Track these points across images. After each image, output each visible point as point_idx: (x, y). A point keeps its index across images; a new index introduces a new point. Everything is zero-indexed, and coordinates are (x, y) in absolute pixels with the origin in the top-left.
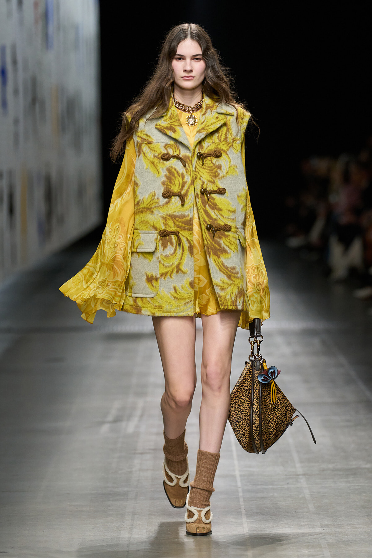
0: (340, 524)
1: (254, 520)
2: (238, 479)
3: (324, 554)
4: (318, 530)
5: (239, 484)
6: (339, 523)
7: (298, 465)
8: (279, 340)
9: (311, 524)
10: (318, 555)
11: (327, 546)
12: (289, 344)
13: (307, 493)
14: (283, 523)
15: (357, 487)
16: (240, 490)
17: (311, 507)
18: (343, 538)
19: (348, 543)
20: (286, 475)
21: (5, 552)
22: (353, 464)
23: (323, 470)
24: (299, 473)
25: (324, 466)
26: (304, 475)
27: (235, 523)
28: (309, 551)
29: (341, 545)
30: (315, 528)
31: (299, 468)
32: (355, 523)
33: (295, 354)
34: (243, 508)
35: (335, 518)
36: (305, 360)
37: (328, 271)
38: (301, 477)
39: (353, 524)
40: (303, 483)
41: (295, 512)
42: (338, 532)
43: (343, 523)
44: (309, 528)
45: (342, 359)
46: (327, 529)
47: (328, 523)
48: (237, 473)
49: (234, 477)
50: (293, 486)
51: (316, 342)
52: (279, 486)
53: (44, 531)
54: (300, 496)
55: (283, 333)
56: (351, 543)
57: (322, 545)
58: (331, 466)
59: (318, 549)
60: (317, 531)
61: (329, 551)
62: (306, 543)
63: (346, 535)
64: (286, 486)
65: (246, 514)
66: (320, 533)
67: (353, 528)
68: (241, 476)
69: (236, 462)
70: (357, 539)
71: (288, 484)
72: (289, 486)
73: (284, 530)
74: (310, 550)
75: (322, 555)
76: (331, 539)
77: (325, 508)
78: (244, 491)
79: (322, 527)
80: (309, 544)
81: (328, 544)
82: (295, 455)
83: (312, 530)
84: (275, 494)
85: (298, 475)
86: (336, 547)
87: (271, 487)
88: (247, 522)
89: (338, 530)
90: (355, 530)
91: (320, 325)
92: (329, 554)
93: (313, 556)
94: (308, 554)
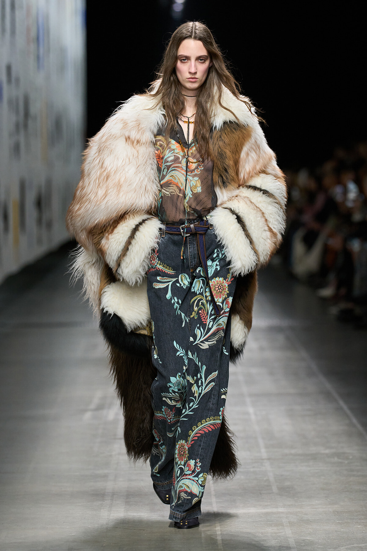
1: (223, 500)
3: (286, 532)
4: (281, 510)
6: (300, 504)
7: (263, 450)
9: (274, 504)
11: (288, 524)
13: (271, 476)
14: (248, 504)
15: (316, 471)
17: (275, 488)
18: (303, 517)
19: (308, 522)
20: (252, 459)
22: (313, 449)
23: (286, 455)
24: (263, 458)
25: (287, 451)
26: (269, 459)
28: (272, 529)
29: (302, 524)
30: (277, 508)
31: (264, 453)
32: (314, 504)
33: (262, 349)
34: (212, 489)
35: (296, 499)
36: (269, 354)
38: (265, 461)
40: (267, 467)
41: (260, 493)
43: (303, 503)
44: (273, 508)
45: (304, 354)
46: (288, 509)
50: (258, 469)
51: (281, 338)
54: (265, 479)
56: (310, 522)
57: (284, 524)
58: (293, 451)
59: (281, 527)
61: (291, 529)
62: (270, 521)
63: (306, 514)
64: (252, 470)
65: (215, 495)
66: (282, 513)
67: (313, 508)
70: (316, 518)
71: (254, 467)
72: (254, 469)
73: (250, 510)
74: (273, 528)
76: (292, 518)
77: (287, 490)
79: (284, 507)
80: (272, 522)
81: (289, 522)
82: (261, 441)
83: (275, 510)
84: (242, 477)
85: (263, 460)
86: (297, 525)
88: (217, 502)
89: (299, 510)
90: (315, 510)
91: (285, 323)
92: (290, 532)
93: (276, 533)
94: (271, 531)
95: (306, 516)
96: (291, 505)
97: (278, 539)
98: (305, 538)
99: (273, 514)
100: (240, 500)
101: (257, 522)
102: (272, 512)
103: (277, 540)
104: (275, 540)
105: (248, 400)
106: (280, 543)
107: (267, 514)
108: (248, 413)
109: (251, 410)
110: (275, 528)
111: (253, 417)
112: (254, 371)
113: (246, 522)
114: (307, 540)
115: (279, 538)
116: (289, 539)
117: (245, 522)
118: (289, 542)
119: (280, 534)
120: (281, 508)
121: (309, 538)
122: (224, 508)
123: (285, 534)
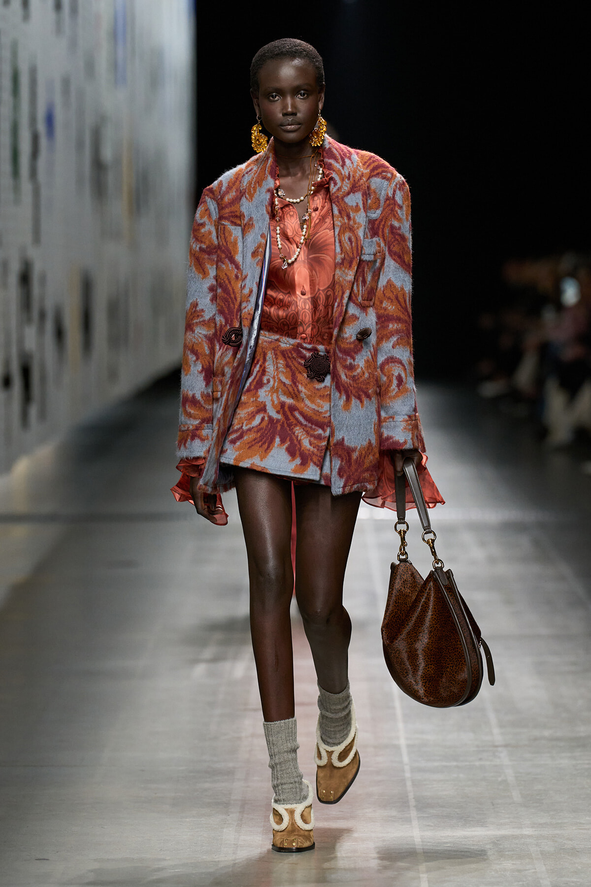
0: (562, 823)
1: (428, 814)
2: (404, 751)
3: (536, 869)
4: (527, 831)
5: (406, 759)
6: (560, 821)
7: (496, 731)
8: (468, 538)
9: (516, 822)
10: (527, 870)
11: (540, 856)
12: (483, 544)
13: (510, 775)
14: (472, 821)
15: (587, 766)
16: (407, 768)
17: (516, 796)
18: (565, 844)
19: (574, 852)
20: (478, 746)
21: (44, 859)
22: (582, 730)
23: (536, 739)
24: (497, 744)
25: (536, 733)
26: (506, 746)
27: (399, 818)
28: (513, 864)
29: (563, 855)
30: (522, 828)
31: (497, 735)
32: (584, 822)
33: (492, 560)
34: (411, 796)
35: (552, 813)
36: (505, 569)
37: (542, 432)
38: (500, 749)
39: (580, 823)
40: (504, 758)
41: (492, 803)
42: (558, 834)
43: (565, 821)
44: (513, 828)
45: (565, 569)
46: (540, 830)
47: (542, 821)
48: (403, 742)
49: (397, 748)
50: (488, 763)
51: (525, 542)
52: (467, 763)
53: (106, 827)
54: (500, 779)
55: (474, 527)
56: (577, 851)
57: (533, 855)
58: (547, 733)
59: (527, 860)
60: (527, 833)
61: (545, 865)
62: (509, 851)
63: (571, 840)
64: (477, 763)
65: (416, 806)
66: (529, 836)
67: (581, 829)
68: (408, 746)
69: (401, 725)
70: (586, 846)
71: (480, 759)
72: (482, 763)
73: (475, 831)
74: (514, 862)
75: (533, 870)
76: (547, 845)
77: (538, 798)
78: (413, 770)
79: (532, 827)
80: (512, 853)
81: (542, 853)
82: (492, 717)
83: (517, 832)
84: (461, 775)
85: (497, 746)
86: (555, 857)
87: (455, 764)
88: (418, 818)
89: (557, 832)
90: (585, 831)
91: (529, 516)
92: (544, 869)
93: (519, 871)
94: (511, 868)
95: (570, 842)
96: (545, 823)
98: (568, 879)
99: (515, 838)
100: (458, 814)
102: (512, 835)
103: (521, 883)
104: (519, 882)
107: (504, 838)
110: (517, 862)
114: (573, 882)
115: (525, 880)
116: (541, 881)
119: (526, 872)
120: (528, 829)
121: (576, 880)
122: (432, 828)
123: (534, 872)
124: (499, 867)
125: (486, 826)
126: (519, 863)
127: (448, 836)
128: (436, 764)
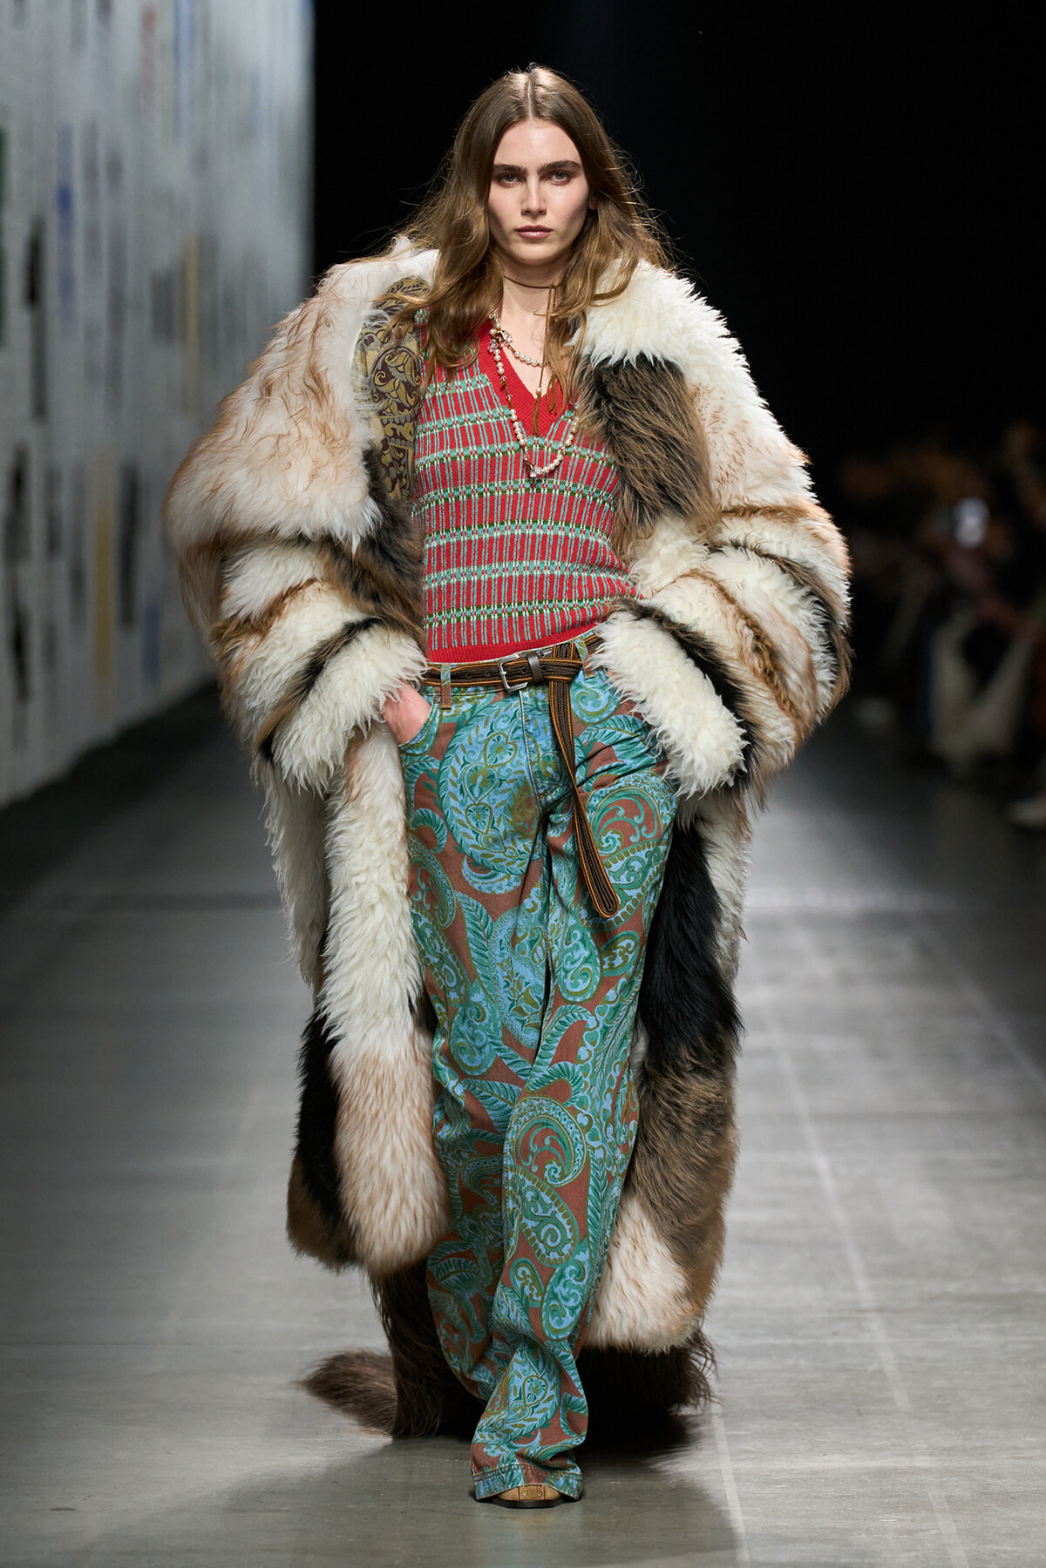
0: (983, 1447)
1: (745, 1431)
3: (939, 1529)
4: (922, 1462)
6: (979, 1444)
7: (862, 1283)
8: (801, 940)
9: (901, 1446)
10: (924, 1531)
11: (946, 1506)
12: (829, 951)
13: (888, 1360)
14: (824, 1442)
15: (1024, 1346)
17: (901, 1398)
18: (989, 1484)
19: (1007, 1499)
20: (830, 1311)
22: (1014, 1282)
23: (932, 1299)
24: (864, 1306)
25: (933, 1287)
26: (880, 1310)
28: (899, 1520)
29: (986, 1505)
30: (912, 1456)
31: (865, 1292)
32: (1022, 1446)
33: (847, 980)
35: (966, 1429)
36: (870, 997)
38: (870, 1315)
39: (1016, 1448)
40: (877, 1332)
41: (858, 1410)
42: (975, 1468)
43: (989, 1444)
44: (898, 1456)
45: (974, 996)
46: (945, 1460)
47: (948, 1444)
50: (848, 1340)
51: (903, 947)
52: (811, 1341)
54: (871, 1369)
55: (812, 921)
56: (1013, 1498)
57: (934, 1504)
58: (951, 1287)
59: (924, 1514)
60: (921, 1465)
61: (954, 1521)
62: (891, 1497)
63: (1000, 1477)
64: (830, 1341)
65: (723, 1416)
66: (926, 1471)
67: (1018, 1458)
70: (1028, 1489)
71: (835, 1334)
72: (838, 1340)
73: (828, 1461)
74: (900, 1517)
75: (935, 1531)
76: (957, 1486)
77: (940, 1402)
79: (931, 1455)
80: (897, 1500)
81: (949, 1500)
82: (855, 1259)
83: (903, 1463)
84: (802, 1363)
85: (864, 1311)
86: (972, 1508)
87: (789, 1341)
88: (728, 1437)
89: (975, 1463)
90: (1023, 1462)
91: (911, 902)
92: (953, 1528)
93: (910, 1532)
94: (895, 1527)
95: (999, 1481)
96: (952, 1448)
97: (918, 1550)
98: (996, 1547)
99: (901, 1473)
100: (798, 1431)
101: (853, 1497)
102: (896, 1469)
103: (914, 1554)
104: (909, 1551)
105: (811, 1131)
106: (922, 1562)
107: (881, 1473)
108: (813, 1173)
109: (822, 1162)
110: (906, 1517)
111: (828, 1183)
112: (825, 1044)
113: (820, 1497)
114: (1005, 1552)
115: (920, 1548)
116: (949, 1551)
117: (816, 1497)
118: (949, 1559)
119: (922, 1534)
120: (924, 1458)
121: (1009, 1548)
122: (752, 1456)
123: (936, 1535)
124: (873, 1524)
125: (848, 1453)
126: (910, 1518)
127: (783, 1470)
128: (757, 1341)
